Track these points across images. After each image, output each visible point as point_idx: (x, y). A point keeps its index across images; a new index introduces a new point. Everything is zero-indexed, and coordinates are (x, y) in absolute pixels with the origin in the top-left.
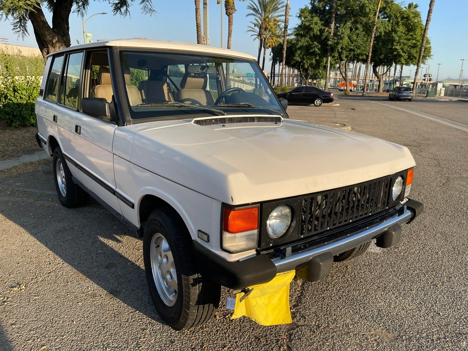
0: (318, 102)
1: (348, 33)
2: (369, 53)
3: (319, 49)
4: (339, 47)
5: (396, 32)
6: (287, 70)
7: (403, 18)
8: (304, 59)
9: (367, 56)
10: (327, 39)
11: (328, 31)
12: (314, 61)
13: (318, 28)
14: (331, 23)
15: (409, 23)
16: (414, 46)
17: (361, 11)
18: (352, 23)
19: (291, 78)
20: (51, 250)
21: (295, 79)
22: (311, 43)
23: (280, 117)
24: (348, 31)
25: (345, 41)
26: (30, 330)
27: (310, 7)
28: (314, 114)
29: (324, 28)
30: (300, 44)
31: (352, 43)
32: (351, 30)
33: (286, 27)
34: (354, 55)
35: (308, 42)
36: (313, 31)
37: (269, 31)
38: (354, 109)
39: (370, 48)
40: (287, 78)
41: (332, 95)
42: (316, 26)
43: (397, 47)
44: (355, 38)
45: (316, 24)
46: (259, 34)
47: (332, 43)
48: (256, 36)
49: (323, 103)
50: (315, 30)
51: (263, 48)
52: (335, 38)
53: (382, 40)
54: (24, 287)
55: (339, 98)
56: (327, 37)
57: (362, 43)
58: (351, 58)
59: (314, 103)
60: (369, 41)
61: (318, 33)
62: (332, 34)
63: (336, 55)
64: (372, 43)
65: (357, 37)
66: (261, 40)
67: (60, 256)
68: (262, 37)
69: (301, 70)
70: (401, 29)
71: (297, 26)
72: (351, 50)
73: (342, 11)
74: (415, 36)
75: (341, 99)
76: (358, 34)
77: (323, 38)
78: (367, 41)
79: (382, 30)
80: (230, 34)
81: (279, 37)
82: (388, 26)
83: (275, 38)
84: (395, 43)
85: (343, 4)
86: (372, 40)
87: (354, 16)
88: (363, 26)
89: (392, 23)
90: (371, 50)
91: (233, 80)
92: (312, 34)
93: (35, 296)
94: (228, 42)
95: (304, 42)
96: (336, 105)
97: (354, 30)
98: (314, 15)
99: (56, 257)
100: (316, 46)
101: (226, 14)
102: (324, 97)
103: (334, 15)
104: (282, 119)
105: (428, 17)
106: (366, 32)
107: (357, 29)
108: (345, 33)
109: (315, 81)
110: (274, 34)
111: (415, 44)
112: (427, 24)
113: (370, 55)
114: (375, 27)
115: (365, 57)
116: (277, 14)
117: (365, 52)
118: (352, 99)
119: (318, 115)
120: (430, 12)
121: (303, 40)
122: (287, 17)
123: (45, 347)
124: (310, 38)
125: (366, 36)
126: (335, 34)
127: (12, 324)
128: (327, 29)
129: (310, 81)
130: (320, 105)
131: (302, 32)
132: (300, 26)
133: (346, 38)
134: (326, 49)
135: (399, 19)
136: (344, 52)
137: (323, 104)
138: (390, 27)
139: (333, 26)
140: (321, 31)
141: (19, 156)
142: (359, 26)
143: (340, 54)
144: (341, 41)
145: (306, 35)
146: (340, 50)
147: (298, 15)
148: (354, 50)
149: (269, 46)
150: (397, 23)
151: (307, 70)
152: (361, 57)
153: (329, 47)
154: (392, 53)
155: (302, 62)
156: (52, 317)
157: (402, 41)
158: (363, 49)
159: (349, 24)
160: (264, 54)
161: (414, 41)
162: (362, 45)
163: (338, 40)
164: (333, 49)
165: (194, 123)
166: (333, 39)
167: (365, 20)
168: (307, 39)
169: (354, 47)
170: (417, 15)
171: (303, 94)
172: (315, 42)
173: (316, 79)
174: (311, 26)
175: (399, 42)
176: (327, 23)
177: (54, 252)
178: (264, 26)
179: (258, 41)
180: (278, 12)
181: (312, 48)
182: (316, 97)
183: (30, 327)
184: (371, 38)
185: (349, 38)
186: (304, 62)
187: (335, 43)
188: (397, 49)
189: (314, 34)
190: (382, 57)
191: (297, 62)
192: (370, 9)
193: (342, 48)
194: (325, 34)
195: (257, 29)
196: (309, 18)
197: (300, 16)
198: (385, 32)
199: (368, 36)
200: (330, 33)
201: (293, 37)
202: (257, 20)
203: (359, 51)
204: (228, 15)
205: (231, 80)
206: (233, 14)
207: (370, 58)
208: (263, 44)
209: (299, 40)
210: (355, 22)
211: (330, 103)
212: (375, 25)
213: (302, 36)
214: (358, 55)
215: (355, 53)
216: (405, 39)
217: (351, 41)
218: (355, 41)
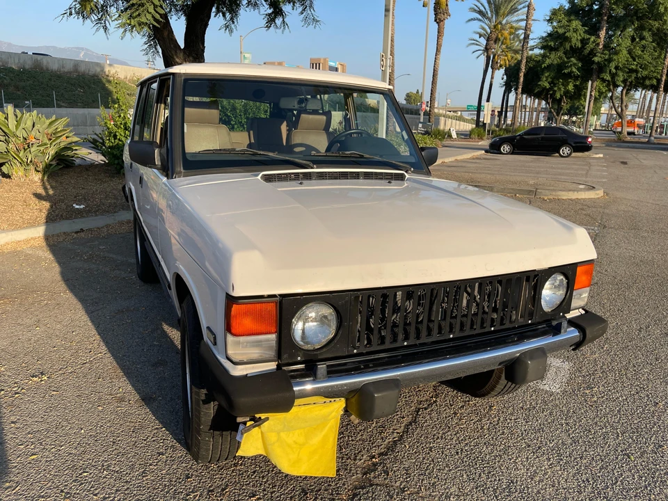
0: (565, 150)
1: (628, 44)
2: (662, 76)
3: (578, 69)
4: (613, 65)
6: (528, 101)
8: (555, 85)
9: (659, 81)
10: (593, 53)
11: (594, 42)
12: (571, 87)
13: (579, 38)
14: (599, 29)
17: (651, 11)
18: (635, 30)
19: (535, 113)
20: (99, 334)
21: (542, 115)
22: (566, 60)
23: (403, 174)
24: (628, 42)
25: (623, 57)
26: (29, 433)
27: (567, 6)
28: (554, 168)
29: (588, 36)
30: (548, 61)
31: (634, 60)
32: (633, 39)
33: (527, 37)
34: (636, 78)
35: (560, 58)
36: (570, 42)
37: (502, 44)
38: (625, 163)
39: (663, 68)
40: (527, 113)
41: (590, 140)
42: (575, 35)
44: (640, 52)
45: (574, 32)
46: (486, 48)
47: (600, 59)
48: (481, 52)
49: (574, 152)
50: (574, 41)
51: (490, 70)
52: (606, 52)
54: (46, 378)
55: (607, 146)
56: (592, 50)
57: (650, 60)
58: (631, 83)
59: (559, 152)
60: (663, 57)
61: (579, 45)
62: (601, 47)
63: (608, 77)
65: (643, 51)
66: (488, 58)
67: (107, 344)
68: (489, 53)
69: (550, 101)
71: (545, 35)
72: (631, 71)
73: (620, 11)
75: (611, 146)
76: (644, 47)
77: (586, 52)
78: (659, 57)
80: (438, 50)
81: (516, 52)
83: (509, 55)
87: (639, 19)
88: (654, 35)
90: (665, 71)
91: (444, 116)
92: (568, 46)
93: (54, 391)
94: (435, 61)
95: (554, 58)
96: (598, 156)
97: (637, 40)
98: (572, 18)
99: (102, 344)
100: (575, 64)
101: (435, 21)
102: (575, 143)
103: (606, 18)
104: (407, 176)
106: (658, 44)
107: (642, 38)
108: (623, 45)
109: (574, 119)
110: (510, 48)
113: (664, 79)
115: (655, 82)
116: (515, 18)
117: (655, 74)
118: (628, 147)
119: (559, 171)
121: (552, 56)
122: (530, 22)
123: (36, 456)
124: (565, 53)
125: (658, 49)
126: (606, 46)
127: (13, 422)
128: (593, 38)
129: (566, 117)
130: (569, 155)
131: (552, 44)
132: (550, 35)
133: (625, 52)
134: (590, 69)
136: (621, 74)
137: (574, 154)
139: (603, 34)
140: (584, 42)
141: (115, 212)
142: (646, 34)
143: (613, 76)
144: (615, 57)
145: (558, 48)
146: (614, 71)
147: (548, 18)
148: (636, 71)
149: (501, 66)
151: (560, 101)
152: (647, 82)
153: (595, 67)
155: (551, 89)
156: (60, 420)
158: (652, 69)
159: (630, 31)
160: (492, 78)
162: (651, 63)
163: (610, 55)
164: (601, 68)
165: (261, 178)
166: (602, 54)
167: (656, 24)
168: (560, 53)
169: (637, 65)
171: (542, 138)
172: (572, 59)
173: (576, 114)
174: (567, 34)
176: (594, 30)
177: (102, 337)
178: (494, 36)
179: (483, 59)
180: (518, 15)
181: (568, 67)
182: (564, 143)
183: (29, 430)
185: (630, 52)
186: (556, 89)
187: (605, 60)
189: (571, 47)
191: (545, 89)
193: (617, 68)
194: (591, 46)
195: (483, 41)
196: (565, 22)
197: (550, 21)
199: (662, 49)
200: (598, 44)
201: (537, 51)
202: (483, 29)
203: (645, 73)
204: (437, 23)
205: (440, 115)
206: (446, 21)
207: (663, 83)
208: (491, 63)
209: (548, 57)
210: (641, 28)
211: (586, 153)
213: (551, 49)
214: (644, 78)
215: (639, 75)
217: (632, 57)
218: (639, 57)
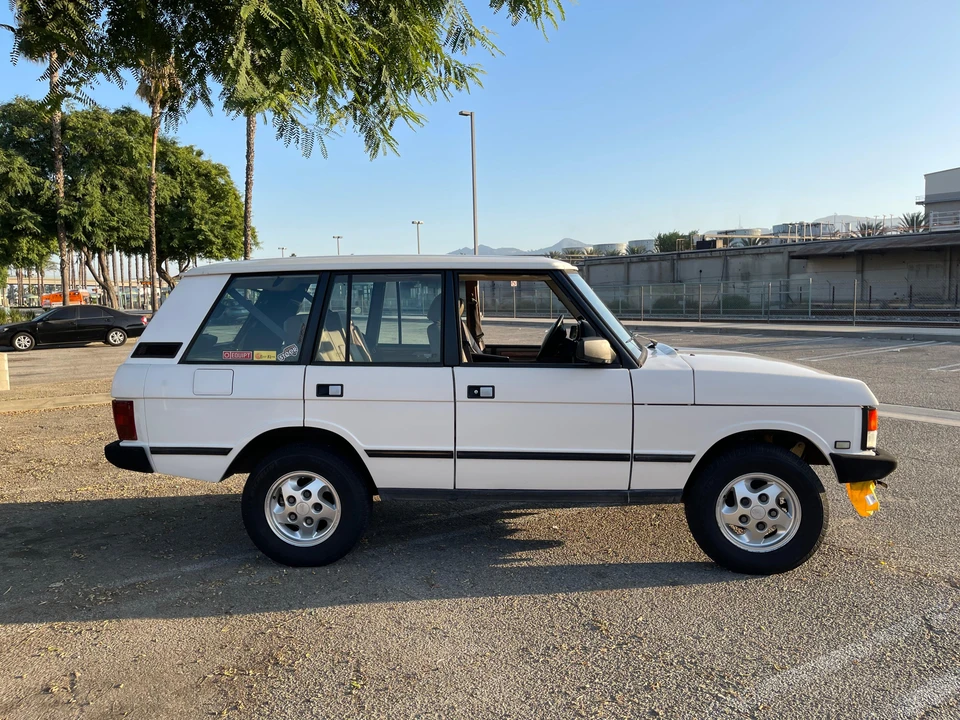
0: (116, 336)
2: (150, 236)
3: (37, 225)
4: (86, 221)
5: (193, 200)
7: (199, 175)
9: (148, 242)
10: (53, 203)
11: (51, 188)
13: (28, 181)
14: (55, 171)
15: (212, 186)
16: (230, 226)
18: (104, 176)
22: (12, 210)
24: (97, 193)
25: (97, 211)
29: (41, 180)
31: (113, 215)
32: (103, 188)
34: (119, 238)
35: (4, 207)
36: (14, 185)
39: (150, 227)
42: (21, 176)
43: (203, 227)
44: (117, 206)
45: (20, 172)
47: (67, 213)
49: (128, 337)
50: (21, 185)
52: (72, 203)
53: (169, 212)
56: (50, 199)
57: (133, 216)
59: (107, 340)
60: (147, 212)
61: (29, 189)
62: (62, 195)
64: (153, 216)
65: (120, 204)
70: (200, 195)
72: (112, 229)
73: (79, 149)
74: (227, 209)
77: (42, 200)
78: (142, 213)
79: (166, 194)
82: (174, 187)
84: (196, 220)
85: (80, 137)
86: (153, 212)
87: (106, 162)
88: (128, 184)
89: (181, 183)
90: (153, 230)
92: (12, 191)
97: (109, 189)
98: (12, 151)
100: (30, 217)
102: (128, 325)
103: (60, 157)
105: (247, 177)
106: (136, 196)
107: (114, 188)
111: (229, 222)
112: (247, 189)
113: (154, 240)
114: (155, 187)
115: (142, 243)
117: (141, 234)
120: (249, 169)
124: (8, 200)
125: (137, 202)
126: (70, 195)
128: (48, 183)
130: (123, 343)
133: (99, 204)
134: (54, 225)
135: (193, 176)
136: (99, 232)
137: (129, 341)
138: (179, 189)
139: (60, 178)
140: (36, 187)
142: (118, 182)
144: (87, 211)
146: (90, 228)
148: (117, 229)
150: (191, 184)
152: (133, 244)
153: (61, 222)
154: (194, 237)
157: (207, 216)
158: (139, 227)
159: (97, 179)
161: (229, 218)
162: (134, 220)
163: (79, 207)
164: (71, 225)
166: (67, 205)
167: (128, 172)
168: (5, 201)
169: (118, 222)
170: (222, 172)
171: (78, 322)
172: (25, 210)
174: (10, 174)
175: (203, 218)
181: (18, 222)
182: (111, 327)
184: (150, 207)
185: (104, 204)
187: (74, 214)
188: (201, 231)
189: (17, 192)
190: (175, 243)
192: (140, 154)
193: (92, 225)
194: (46, 194)
198: (172, 198)
199: (142, 203)
200: (57, 192)
203: (128, 232)
207: (154, 244)
210: (110, 174)
212: (153, 184)
214: (128, 239)
215: (121, 235)
216: (212, 213)
217: (109, 211)
218: (119, 211)
